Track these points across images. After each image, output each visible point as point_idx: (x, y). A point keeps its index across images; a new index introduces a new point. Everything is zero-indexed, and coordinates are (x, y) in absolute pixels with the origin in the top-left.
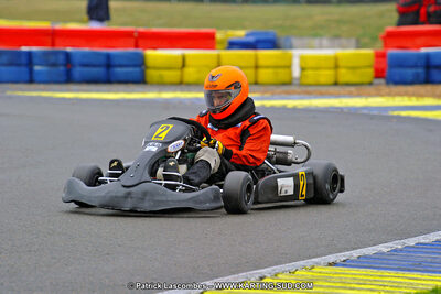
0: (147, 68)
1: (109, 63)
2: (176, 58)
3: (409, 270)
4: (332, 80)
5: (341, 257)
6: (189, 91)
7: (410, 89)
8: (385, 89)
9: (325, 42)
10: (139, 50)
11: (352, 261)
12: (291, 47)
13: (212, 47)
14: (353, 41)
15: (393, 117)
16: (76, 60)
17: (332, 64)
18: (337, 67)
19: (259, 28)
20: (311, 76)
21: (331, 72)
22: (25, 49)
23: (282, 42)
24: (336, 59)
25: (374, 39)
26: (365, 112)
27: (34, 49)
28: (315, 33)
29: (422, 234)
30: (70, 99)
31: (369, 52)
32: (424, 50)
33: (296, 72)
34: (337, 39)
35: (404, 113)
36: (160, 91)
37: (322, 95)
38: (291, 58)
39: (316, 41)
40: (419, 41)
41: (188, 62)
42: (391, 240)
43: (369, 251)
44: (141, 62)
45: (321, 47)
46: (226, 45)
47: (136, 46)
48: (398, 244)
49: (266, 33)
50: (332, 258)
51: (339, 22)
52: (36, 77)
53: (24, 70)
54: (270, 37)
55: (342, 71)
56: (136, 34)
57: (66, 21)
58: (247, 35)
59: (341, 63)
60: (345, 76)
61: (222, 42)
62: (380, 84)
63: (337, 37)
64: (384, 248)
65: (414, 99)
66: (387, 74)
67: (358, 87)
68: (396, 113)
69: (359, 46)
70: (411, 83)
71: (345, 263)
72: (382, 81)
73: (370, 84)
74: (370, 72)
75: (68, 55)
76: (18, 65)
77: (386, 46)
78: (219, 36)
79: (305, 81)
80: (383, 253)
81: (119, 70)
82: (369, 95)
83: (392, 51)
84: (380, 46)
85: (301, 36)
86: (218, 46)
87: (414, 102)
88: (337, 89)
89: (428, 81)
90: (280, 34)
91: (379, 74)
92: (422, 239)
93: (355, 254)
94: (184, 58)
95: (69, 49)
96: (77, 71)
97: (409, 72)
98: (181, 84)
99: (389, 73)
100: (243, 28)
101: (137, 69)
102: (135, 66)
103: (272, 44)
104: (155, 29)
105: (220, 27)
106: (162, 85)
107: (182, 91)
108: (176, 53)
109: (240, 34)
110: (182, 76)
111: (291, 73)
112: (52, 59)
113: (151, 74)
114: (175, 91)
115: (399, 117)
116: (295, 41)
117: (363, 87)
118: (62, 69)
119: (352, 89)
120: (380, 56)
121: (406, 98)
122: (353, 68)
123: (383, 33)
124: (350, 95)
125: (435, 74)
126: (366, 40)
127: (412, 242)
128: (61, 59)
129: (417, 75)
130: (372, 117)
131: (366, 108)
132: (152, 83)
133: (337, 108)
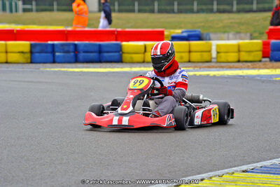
0: (123, 53)
1: (100, 50)
2: (141, 46)
4: (236, 59)
5: (250, 167)
6: (149, 67)
8: (270, 64)
9: (231, 35)
10: (118, 42)
11: (257, 169)
12: (210, 39)
14: (248, 35)
15: (277, 81)
16: (81, 48)
17: (236, 49)
18: (239, 51)
19: (190, 28)
20: (223, 57)
21: (236, 54)
22: (49, 42)
23: (205, 36)
24: (239, 46)
25: (261, 34)
26: (258, 78)
27: (56, 42)
28: (224, 31)
30: (78, 72)
31: (260, 41)
33: (214, 54)
34: (238, 35)
36: (131, 67)
37: (231, 68)
38: (211, 46)
39: (225, 35)
41: (148, 49)
43: (267, 163)
44: (119, 49)
45: (228, 39)
46: (170, 39)
47: (116, 40)
49: (195, 31)
50: (244, 168)
51: (240, 24)
52: (57, 60)
53: (50, 55)
54: (197, 33)
55: (243, 54)
56: (116, 33)
58: (182, 32)
59: (241, 49)
60: (244, 56)
61: (168, 37)
62: (266, 61)
63: (238, 33)
64: (277, 161)
66: (270, 55)
67: (252, 63)
69: (252, 38)
71: (252, 171)
72: (267, 59)
73: (260, 61)
74: (260, 54)
75: (76, 46)
76: (46, 52)
77: (269, 38)
78: (166, 33)
79: (220, 60)
80: (276, 165)
81: (106, 54)
82: (260, 68)
83: (273, 41)
84: (265, 38)
85: (215, 32)
86: (165, 39)
88: (240, 64)
91: (265, 55)
93: (259, 165)
94: (145, 47)
95: (76, 42)
96: (81, 56)
99: (272, 54)
100: (180, 28)
101: (117, 54)
102: (116, 52)
103: (198, 37)
104: (128, 29)
106: (132, 63)
107: (145, 67)
108: (141, 43)
109: (178, 32)
110: (144, 58)
111: (211, 55)
112: (66, 48)
113: (126, 57)
114: (140, 67)
116: (212, 36)
117: (256, 63)
118: (72, 54)
119: (249, 64)
120: (265, 44)
122: (249, 52)
123: (267, 30)
124: (248, 68)
126: (256, 35)
128: (72, 48)
130: (263, 82)
131: (258, 76)
132: (126, 63)
133: (241, 76)
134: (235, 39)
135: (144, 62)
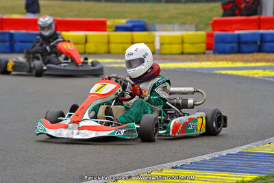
2: (82, 36)
3: (222, 171)
4: (179, 51)
5: (180, 163)
7: (228, 56)
8: (213, 56)
9: (176, 26)
11: (187, 165)
12: (155, 30)
13: (105, 30)
14: (194, 26)
15: (217, 74)
16: (16, 38)
17: (180, 41)
18: (183, 43)
19: (135, 18)
20: (167, 49)
21: (179, 46)
23: (149, 27)
24: (182, 38)
25: (207, 25)
26: (200, 71)
28: (170, 21)
29: (231, 148)
31: (203, 33)
32: (237, 32)
33: (157, 46)
35: (223, 72)
37: (173, 61)
38: (154, 37)
39: (170, 26)
40: (234, 26)
41: (89, 39)
42: (211, 153)
43: (198, 159)
45: (173, 30)
46: (114, 29)
48: (216, 155)
49: (139, 21)
50: (174, 164)
51: (186, 14)
54: (142, 23)
55: (186, 45)
56: (56, 22)
57: (12, 13)
58: (127, 22)
59: (185, 41)
60: (188, 48)
61: (111, 27)
62: (209, 54)
63: (183, 24)
64: (207, 157)
65: (230, 63)
66: (214, 47)
67: (196, 55)
68: (218, 72)
69: (197, 29)
70: (229, 53)
71: (182, 167)
72: (211, 52)
73: (204, 53)
74: (204, 46)
75: (11, 35)
77: (214, 29)
78: (109, 23)
79: (163, 51)
80: (206, 161)
82: (202, 60)
83: (217, 33)
84: (210, 30)
85: (161, 23)
86: (108, 29)
87: (230, 65)
88: (183, 56)
89: (239, 51)
90: (148, 22)
91: (209, 47)
92: (231, 151)
93: (189, 161)
94: (86, 37)
95: (12, 31)
96: (17, 46)
97: (228, 46)
99: (215, 47)
100: (125, 18)
103: (143, 28)
105: (109, 18)
108: (82, 33)
109: (123, 22)
110: (85, 49)
111: (154, 47)
112: (1, 38)
115: (221, 75)
116: (157, 26)
117: (199, 55)
118: (8, 44)
119: (192, 56)
120: (209, 36)
121: (225, 63)
122: (193, 43)
123: (211, 22)
124: (191, 60)
125: (244, 47)
127: (224, 153)
128: (7, 37)
129: (233, 48)
130: (204, 74)
131: (200, 69)
133: (182, 69)
134: (181, 30)
135: (84, 53)
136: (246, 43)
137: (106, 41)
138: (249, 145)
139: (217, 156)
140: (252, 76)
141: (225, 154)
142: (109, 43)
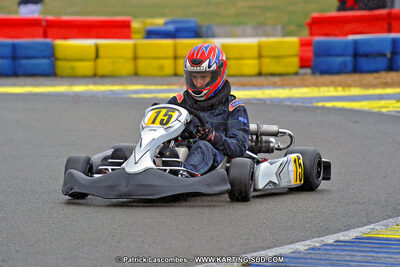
0: (57, 59)
1: (15, 54)
2: (90, 47)
4: (255, 70)
6: (103, 84)
7: (336, 78)
8: (311, 79)
9: (249, 30)
10: (48, 40)
12: (213, 36)
13: (128, 37)
14: (279, 29)
15: (318, 108)
17: (255, 54)
18: (260, 56)
19: (179, 15)
20: (234, 67)
21: (254, 62)
23: (204, 30)
24: (260, 48)
25: (299, 26)
26: (289, 103)
28: (238, 21)
29: (340, 230)
31: (294, 40)
34: (261, 28)
35: (329, 104)
36: (70, 85)
37: (244, 86)
39: (240, 29)
40: (348, 27)
41: (101, 53)
43: (286, 250)
44: (51, 54)
45: (244, 35)
46: (143, 34)
47: (45, 36)
48: (316, 242)
49: (187, 22)
54: (191, 25)
55: (266, 61)
56: (44, 23)
58: (166, 24)
59: (264, 53)
60: (270, 66)
61: (138, 32)
62: (305, 74)
63: (261, 25)
64: (301, 246)
65: (340, 89)
66: (313, 64)
67: (282, 78)
68: (320, 104)
69: (285, 34)
70: (339, 72)
72: (308, 71)
73: (296, 74)
74: (296, 61)
77: (311, 34)
78: (135, 25)
80: (300, 252)
81: (25, 61)
82: (293, 86)
83: (317, 39)
84: (305, 34)
85: (223, 24)
86: (133, 36)
87: (340, 92)
88: (262, 79)
89: (356, 70)
90: (201, 22)
91: (304, 63)
92: (342, 236)
93: (270, 253)
94: (97, 48)
97: (338, 61)
98: (95, 77)
99: (316, 63)
100: (162, 15)
101: (45, 61)
102: (44, 57)
103: (192, 32)
104: (65, 18)
105: (136, 16)
106: (75, 78)
107: (95, 84)
108: (90, 42)
109: (159, 22)
110: (96, 67)
113: (62, 66)
114: (87, 84)
115: (323, 108)
116: (217, 30)
117: (287, 77)
119: (277, 79)
120: (304, 44)
121: (332, 89)
122: (277, 58)
123: (309, 20)
124: (274, 86)
125: (363, 62)
126: (292, 28)
127: (330, 239)
129: (344, 64)
130: (296, 109)
131: (289, 99)
132: (62, 77)
133: (260, 100)
134: (256, 35)
135: (95, 75)
136: (366, 55)
137: (130, 54)
138: (372, 226)
139: (318, 245)
140: (377, 110)
141: (331, 242)
142: (135, 58)
